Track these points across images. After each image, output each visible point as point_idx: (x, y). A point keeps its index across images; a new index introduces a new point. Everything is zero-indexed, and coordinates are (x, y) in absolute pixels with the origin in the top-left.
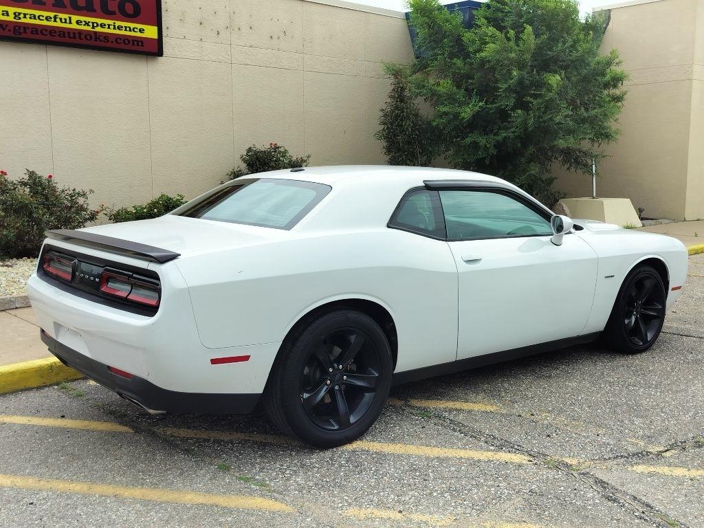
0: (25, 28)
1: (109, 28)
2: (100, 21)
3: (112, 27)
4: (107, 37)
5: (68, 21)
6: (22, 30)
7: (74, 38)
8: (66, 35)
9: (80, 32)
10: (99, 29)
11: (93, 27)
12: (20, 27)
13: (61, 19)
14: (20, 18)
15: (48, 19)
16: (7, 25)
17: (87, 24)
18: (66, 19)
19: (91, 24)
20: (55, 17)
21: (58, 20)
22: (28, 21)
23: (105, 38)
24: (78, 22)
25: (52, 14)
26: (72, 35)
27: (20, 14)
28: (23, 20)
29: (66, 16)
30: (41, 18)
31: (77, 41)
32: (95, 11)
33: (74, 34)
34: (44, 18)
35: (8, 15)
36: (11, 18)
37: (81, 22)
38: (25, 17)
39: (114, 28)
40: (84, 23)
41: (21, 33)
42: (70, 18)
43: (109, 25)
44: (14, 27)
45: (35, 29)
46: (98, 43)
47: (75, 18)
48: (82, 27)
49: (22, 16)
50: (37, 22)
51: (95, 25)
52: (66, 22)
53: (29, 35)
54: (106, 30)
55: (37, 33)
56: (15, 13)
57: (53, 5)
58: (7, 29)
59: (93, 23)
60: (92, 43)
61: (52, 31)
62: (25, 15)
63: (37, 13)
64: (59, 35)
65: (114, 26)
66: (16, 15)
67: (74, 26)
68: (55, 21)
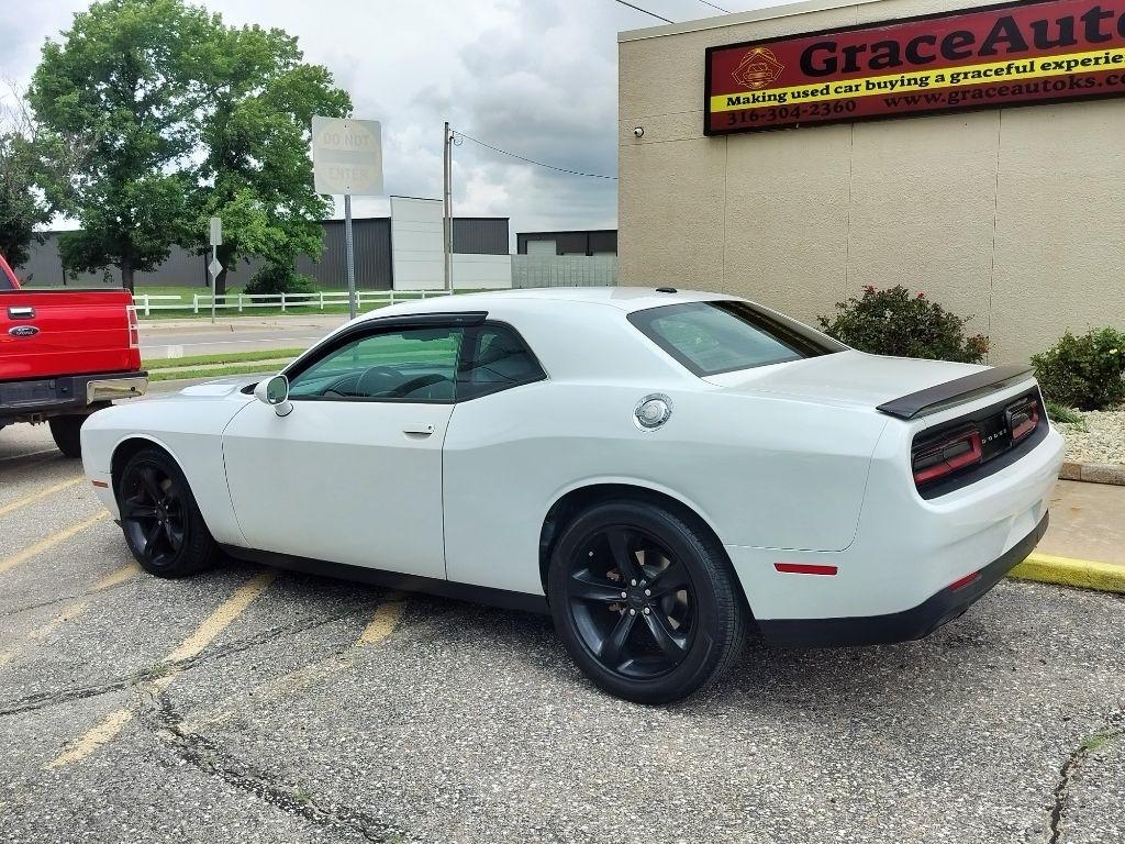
0: (964, 93)
1: (1097, 63)
2: (1080, 56)
3: (1102, 61)
4: (1090, 78)
5: (1028, 69)
6: (960, 95)
7: (1036, 90)
8: (1024, 89)
9: (1046, 81)
10: (1080, 69)
11: (1069, 68)
12: (957, 93)
13: (1017, 68)
14: (959, 81)
15: (997, 73)
16: (941, 94)
17: (1059, 65)
18: (1025, 67)
19: (1065, 65)
20: (1009, 67)
21: (1013, 70)
22: (970, 81)
23: (1087, 81)
24: (1043, 67)
25: (1004, 65)
26: (1032, 88)
27: (958, 74)
28: (963, 82)
29: (1026, 62)
30: (988, 73)
31: (1042, 95)
32: (1076, 42)
33: (1036, 85)
34: (993, 73)
35: (943, 79)
36: (947, 83)
37: (1050, 65)
38: (966, 77)
39: (1107, 61)
40: (1053, 65)
41: (958, 101)
42: (1032, 64)
43: (1097, 59)
44: (950, 95)
45: (978, 91)
46: (1076, 92)
47: (1039, 61)
48: (1052, 73)
49: (962, 76)
50: (984, 80)
51: (1073, 64)
52: (1025, 71)
53: (969, 101)
54: (1092, 68)
55: (981, 97)
56: (952, 76)
57: (1009, 50)
58: (942, 97)
59: (1069, 62)
60: (1066, 92)
61: (1002, 88)
62: (966, 74)
63: (982, 68)
64: (1013, 93)
65: (1107, 58)
66: (954, 78)
67: (1039, 73)
68: (1009, 73)
